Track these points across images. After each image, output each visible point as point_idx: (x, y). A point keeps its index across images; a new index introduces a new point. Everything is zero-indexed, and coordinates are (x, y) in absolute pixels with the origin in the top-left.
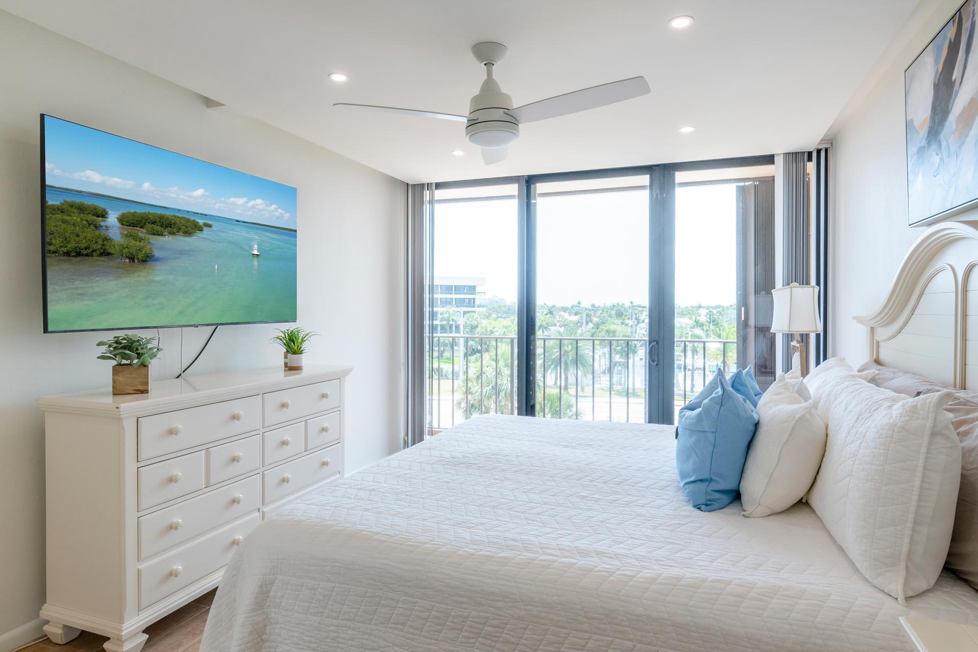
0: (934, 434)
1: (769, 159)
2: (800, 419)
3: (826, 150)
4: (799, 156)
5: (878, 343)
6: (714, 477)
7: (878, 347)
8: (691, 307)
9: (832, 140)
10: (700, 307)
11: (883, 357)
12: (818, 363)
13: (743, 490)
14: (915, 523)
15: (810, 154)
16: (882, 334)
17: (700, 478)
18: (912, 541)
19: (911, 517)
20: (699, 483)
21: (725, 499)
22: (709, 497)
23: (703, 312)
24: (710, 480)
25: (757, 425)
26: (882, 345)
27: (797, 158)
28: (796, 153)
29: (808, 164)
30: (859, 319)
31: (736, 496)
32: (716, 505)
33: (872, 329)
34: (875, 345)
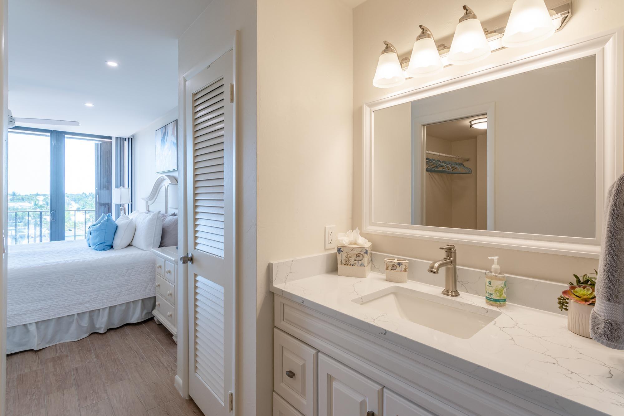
0: (157, 219)
1: (110, 138)
2: (129, 223)
3: (131, 138)
4: (121, 139)
5: (149, 206)
6: (105, 242)
7: (149, 207)
8: (30, 195)
9: (133, 136)
10: (37, 195)
11: (150, 210)
12: (131, 212)
13: (113, 245)
14: (154, 236)
15: (125, 139)
16: (150, 203)
17: (101, 243)
18: (154, 240)
19: (153, 235)
20: (101, 244)
21: (109, 247)
22: (104, 247)
23: (41, 198)
24: (104, 243)
25: (117, 227)
26: (150, 206)
27: (121, 140)
28: (120, 138)
29: (125, 142)
30: (143, 199)
31: (112, 247)
32: (106, 249)
33: (147, 201)
34: (148, 206)
